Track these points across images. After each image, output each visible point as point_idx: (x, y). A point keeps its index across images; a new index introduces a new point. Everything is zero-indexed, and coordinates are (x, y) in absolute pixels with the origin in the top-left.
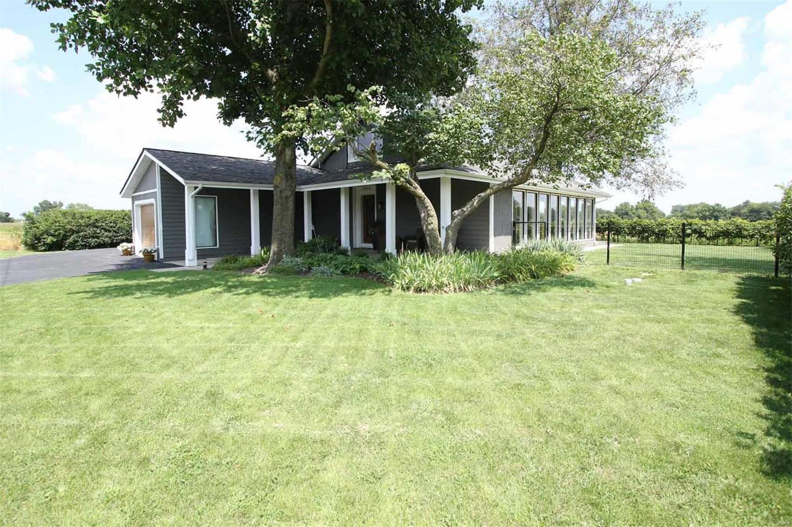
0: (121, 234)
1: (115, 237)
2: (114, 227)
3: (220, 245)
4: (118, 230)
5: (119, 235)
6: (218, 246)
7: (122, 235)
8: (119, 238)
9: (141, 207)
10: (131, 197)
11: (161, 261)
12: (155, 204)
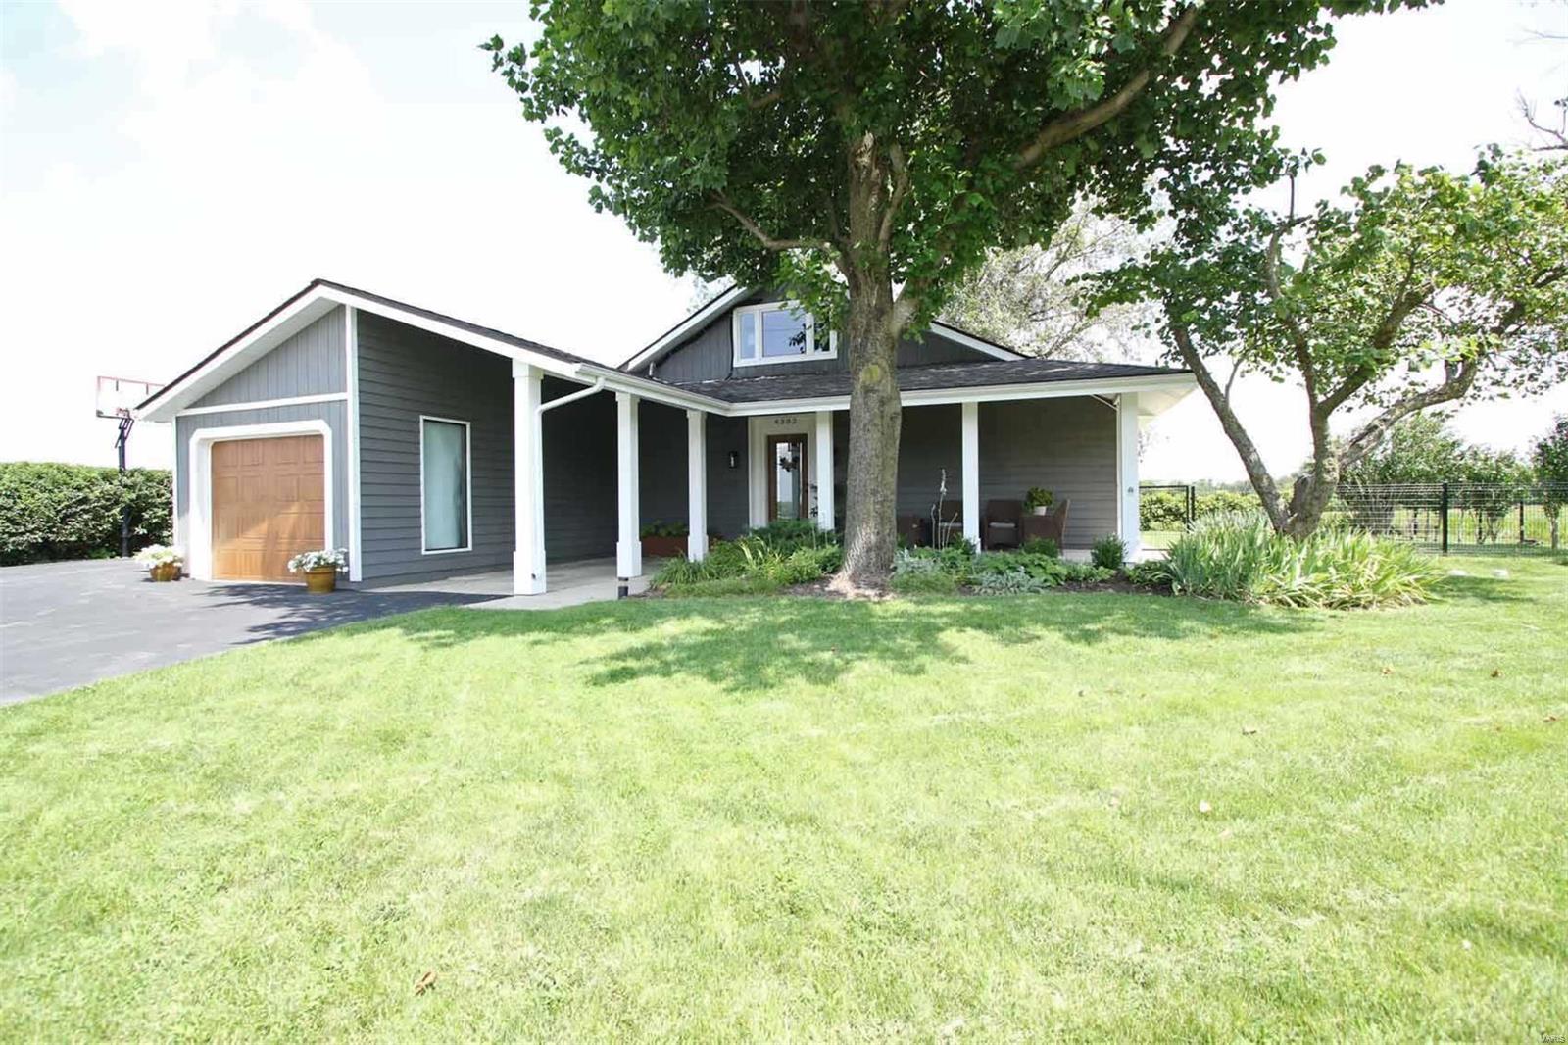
0: (31, 527)
1: (11, 535)
2: (9, 509)
3: (474, 545)
4: (22, 515)
5: (22, 530)
6: (470, 548)
7: (32, 532)
8: (25, 538)
9: (213, 448)
10: (175, 419)
11: (353, 587)
12: (328, 436)
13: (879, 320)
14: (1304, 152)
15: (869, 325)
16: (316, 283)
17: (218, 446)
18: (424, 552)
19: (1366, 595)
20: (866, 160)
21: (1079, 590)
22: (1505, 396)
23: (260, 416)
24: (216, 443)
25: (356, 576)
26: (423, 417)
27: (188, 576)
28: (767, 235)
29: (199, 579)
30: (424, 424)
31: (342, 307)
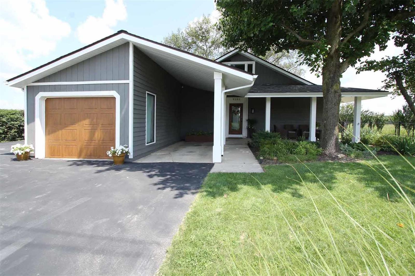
6: (155, 142)
9: (46, 101)
10: (26, 87)
11: (130, 161)
12: (118, 98)
16: (121, 32)
18: (146, 145)
23: (77, 88)
24: (48, 99)
25: (131, 156)
26: (147, 92)
27: (34, 157)
28: (301, 37)
29: (39, 158)
30: (147, 94)
31: (127, 44)
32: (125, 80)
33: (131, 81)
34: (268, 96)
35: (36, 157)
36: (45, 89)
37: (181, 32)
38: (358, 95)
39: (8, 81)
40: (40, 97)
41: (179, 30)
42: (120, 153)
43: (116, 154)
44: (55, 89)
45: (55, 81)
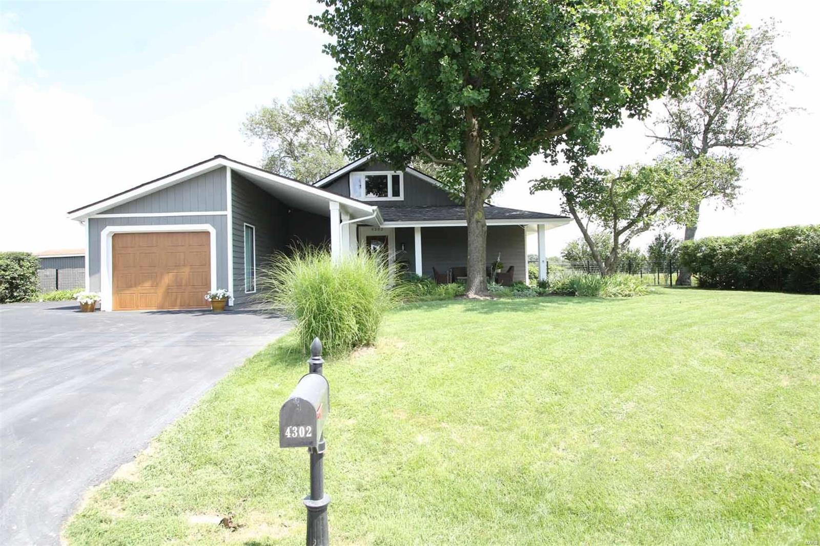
3: (256, 289)
9: (113, 237)
10: (88, 220)
11: (231, 308)
12: (213, 232)
13: (480, 194)
14: (606, 147)
15: (477, 196)
16: (217, 157)
17: (115, 236)
18: (246, 293)
19: (632, 292)
20: (475, 134)
21: (542, 296)
22: (654, 230)
23: (159, 221)
24: (115, 234)
25: (231, 303)
26: (245, 224)
27: (99, 309)
28: (435, 157)
29: (106, 311)
30: (245, 227)
31: (223, 168)
32: (221, 210)
33: (229, 213)
34: (417, 225)
35: (102, 309)
36: (113, 222)
37: (279, 106)
38: (541, 222)
39: (69, 213)
40: (108, 232)
41: (275, 102)
42: (221, 297)
43: (217, 298)
44: (128, 222)
45: (128, 213)
